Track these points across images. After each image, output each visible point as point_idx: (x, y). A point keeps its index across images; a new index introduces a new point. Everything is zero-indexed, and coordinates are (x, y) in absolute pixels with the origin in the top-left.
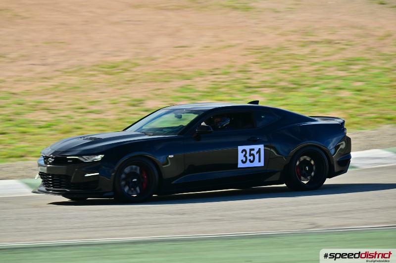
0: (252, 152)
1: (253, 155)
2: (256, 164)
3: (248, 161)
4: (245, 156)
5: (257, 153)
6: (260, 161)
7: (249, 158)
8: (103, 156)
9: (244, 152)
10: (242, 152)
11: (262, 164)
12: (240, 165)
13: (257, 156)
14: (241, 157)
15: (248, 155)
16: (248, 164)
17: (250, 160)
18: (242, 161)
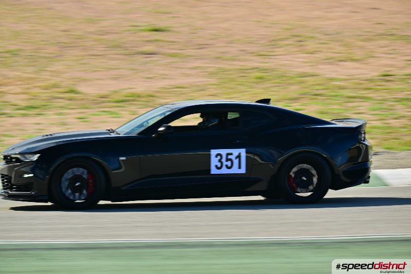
0: (230, 157)
1: (231, 160)
2: (235, 170)
3: (224, 167)
4: (220, 161)
5: (236, 158)
6: (240, 167)
7: (225, 163)
8: (39, 155)
9: (219, 157)
10: (216, 156)
11: (243, 171)
12: (214, 171)
13: (236, 162)
14: (214, 161)
15: (224, 160)
16: (224, 171)
17: (227, 166)
18: (216, 166)
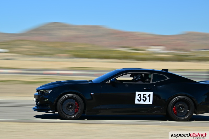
1: (145, 97)
2: (147, 102)
4: (140, 97)
6: (150, 101)
10: (138, 95)
11: (151, 103)
12: (137, 102)
13: (148, 98)
16: (142, 102)
